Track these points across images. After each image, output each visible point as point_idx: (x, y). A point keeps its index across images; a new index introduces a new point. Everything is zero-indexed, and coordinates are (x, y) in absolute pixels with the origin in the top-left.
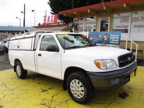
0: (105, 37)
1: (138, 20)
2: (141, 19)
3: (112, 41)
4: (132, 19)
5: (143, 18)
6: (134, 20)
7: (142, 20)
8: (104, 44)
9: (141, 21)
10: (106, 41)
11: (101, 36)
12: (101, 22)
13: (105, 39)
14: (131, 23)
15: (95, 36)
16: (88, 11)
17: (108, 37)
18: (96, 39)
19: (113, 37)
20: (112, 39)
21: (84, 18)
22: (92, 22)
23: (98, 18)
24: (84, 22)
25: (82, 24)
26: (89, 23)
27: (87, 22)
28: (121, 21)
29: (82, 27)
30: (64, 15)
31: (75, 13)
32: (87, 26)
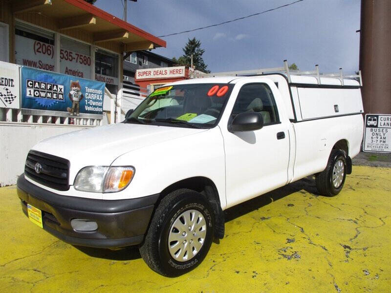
1: (70, 58)
2: (76, 57)
3: (89, 105)
4: (61, 52)
5: (78, 55)
6: (65, 55)
8: (71, 112)
9: (77, 61)
10: (76, 105)
11: (62, 87)
13: (75, 99)
14: (60, 61)
15: (43, 86)
17: (80, 93)
18: (49, 95)
19: (91, 93)
20: (89, 100)
28: (36, 49)
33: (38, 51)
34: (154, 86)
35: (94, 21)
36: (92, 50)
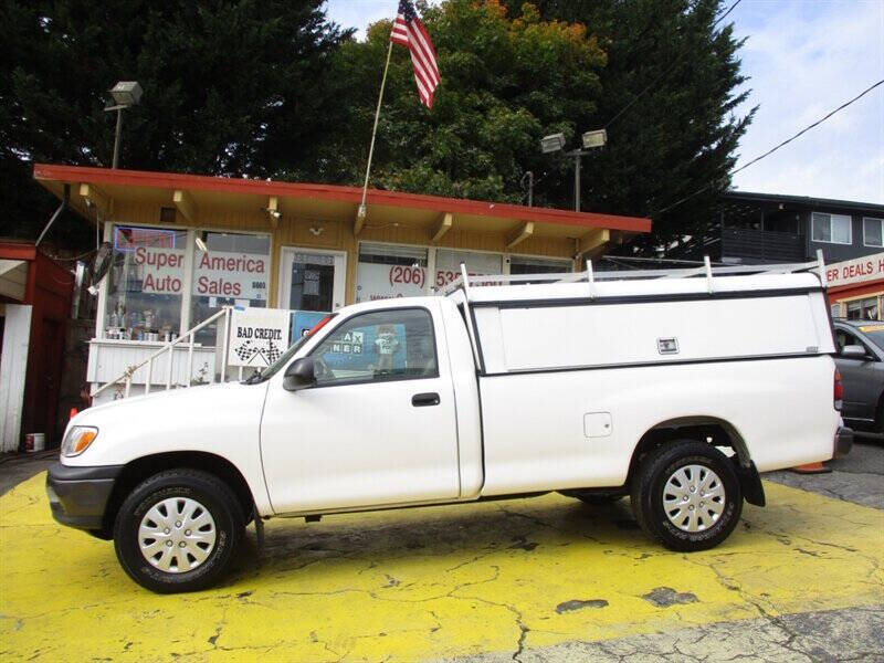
0: (379, 341)
4: (439, 275)
6: (446, 279)
11: (361, 334)
12: (295, 266)
13: (383, 351)
16: (273, 205)
21: (191, 234)
22: (239, 261)
23: (283, 248)
24: (188, 254)
25: (174, 261)
26: (221, 262)
27: (211, 260)
28: (394, 277)
29: (169, 279)
30: (84, 191)
31: (178, 197)
32: (210, 280)
33: (396, 281)
34: (848, 303)
35: (448, 221)
36: (505, 262)
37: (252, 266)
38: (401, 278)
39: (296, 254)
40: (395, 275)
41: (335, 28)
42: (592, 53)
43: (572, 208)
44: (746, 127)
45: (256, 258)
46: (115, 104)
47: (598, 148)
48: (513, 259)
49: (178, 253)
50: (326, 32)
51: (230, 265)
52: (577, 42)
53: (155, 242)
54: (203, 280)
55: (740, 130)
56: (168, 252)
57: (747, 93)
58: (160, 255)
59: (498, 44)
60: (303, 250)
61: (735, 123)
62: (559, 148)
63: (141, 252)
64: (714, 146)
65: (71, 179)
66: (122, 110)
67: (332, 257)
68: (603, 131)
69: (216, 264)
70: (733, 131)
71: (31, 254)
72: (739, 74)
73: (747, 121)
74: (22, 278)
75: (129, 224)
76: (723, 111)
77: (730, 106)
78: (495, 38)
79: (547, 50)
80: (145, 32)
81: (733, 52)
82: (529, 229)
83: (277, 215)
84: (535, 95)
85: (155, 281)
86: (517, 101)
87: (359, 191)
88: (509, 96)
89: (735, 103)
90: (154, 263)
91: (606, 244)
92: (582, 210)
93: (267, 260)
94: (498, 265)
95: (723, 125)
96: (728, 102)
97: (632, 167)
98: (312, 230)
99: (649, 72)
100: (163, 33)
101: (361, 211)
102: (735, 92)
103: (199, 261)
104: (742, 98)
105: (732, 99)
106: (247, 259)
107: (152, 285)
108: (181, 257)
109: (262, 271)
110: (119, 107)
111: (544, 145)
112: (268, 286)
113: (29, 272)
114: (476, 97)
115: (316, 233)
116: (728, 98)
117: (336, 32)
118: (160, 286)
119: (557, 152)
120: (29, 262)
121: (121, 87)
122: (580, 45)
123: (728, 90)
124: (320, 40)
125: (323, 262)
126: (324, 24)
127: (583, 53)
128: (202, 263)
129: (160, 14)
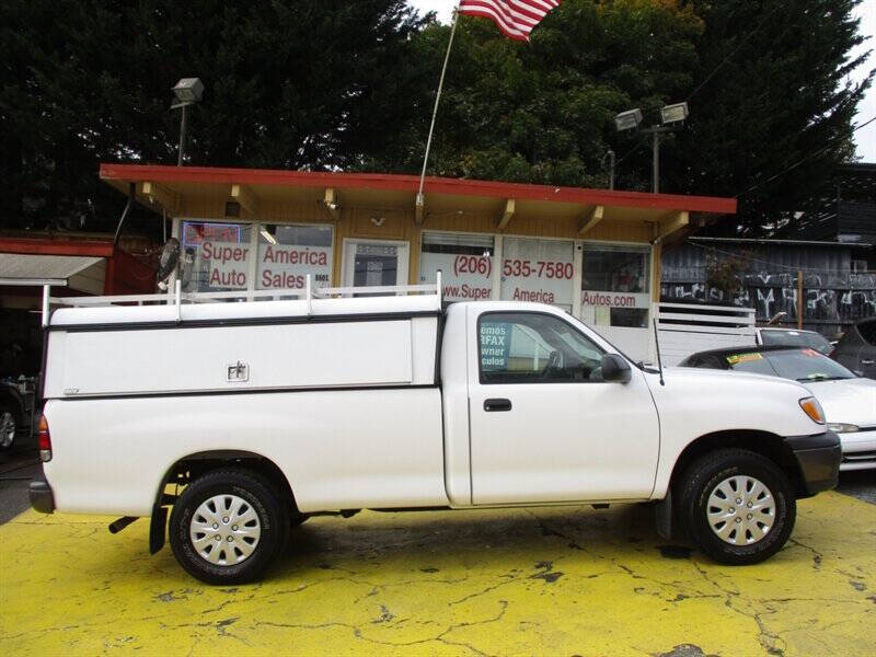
1: (526, 271)
2: (537, 268)
4: (506, 264)
5: (544, 263)
6: (514, 268)
7: (543, 275)
9: (540, 275)
14: (503, 279)
16: (329, 196)
21: (255, 228)
22: (302, 254)
23: (345, 239)
24: (253, 247)
25: (239, 255)
26: (285, 255)
27: (274, 253)
28: (458, 267)
29: (234, 273)
30: (147, 189)
31: (235, 192)
32: (274, 273)
33: (461, 270)
35: (511, 207)
36: (576, 249)
37: (314, 258)
38: (466, 268)
39: (359, 245)
40: (460, 264)
41: (414, 12)
42: (688, 21)
43: (649, 189)
44: (865, 91)
45: (319, 250)
46: (180, 102)
47: (678, 123)
48: (585, 245)
49: (242, 246)
50: (405, 17)
51: (293, 258)
52: (671, 10)
53: (221, 237)
54: (267, 274)
55: (858, 95)
56: (233, 246)
57: (867, 54)
58: (225, 250)
59: (582, 18)
60: (367, 241)
61: (852, 88)
62: (634, 125)
63: (208, 246)
64: (828, 114)
65: (135, 178)
66: (186, 106)
67: (395, 247)
68: (684, 104)
69: (279, 258)
70: (849, 96)
71: (109, 251)
72: (858, 33)
73: (866, 84)
74: (102, 275)
75: (198, 220)
76: (838, 75)
77: (846, 70)
78: (579, 11)
79: (638, 21)
80: (222, 29)
81: (850, 8)
82: (599, 213)
83: (333, 206)
84: (625, 68)
85: (221, 277)
86: (606, 76)
87: (416, 178)
88: (596, 72)
89: (853, 66)
90: (219, 258)
91: (685, 227)
92: (660, 191)
93: (330, 252)
94: (570, 251)
95: (837, 91)
96: (845, 64)
97: (732, 142)
98: (373, 220)
99: (753, 37)
100: (239, 30)
101: (419, 200)
102: (853, 53)
103: (263, 254)
104: (861, 60)
105: (850, 61)
106: (310, 252)
107: (218, 279)
108: (246, 251)
109: (325, 263)
110: (184, 104)
111: (619, 122)
112: (330, 278)
113: (107, 269)
114: (558, 75)
115: (379, 224)
116: (845, 60)
117: (416, 16)
118: (226, 280)
119: (633, 129)
120: (108, 258)
121: (183, 84)
122: (674, 14)
123: (845, 52)
124: (400, 25)
125: (386, 253)
126: (404, 9)
127: (678, 21)
128: (267, 257)
129: (234, 10)
